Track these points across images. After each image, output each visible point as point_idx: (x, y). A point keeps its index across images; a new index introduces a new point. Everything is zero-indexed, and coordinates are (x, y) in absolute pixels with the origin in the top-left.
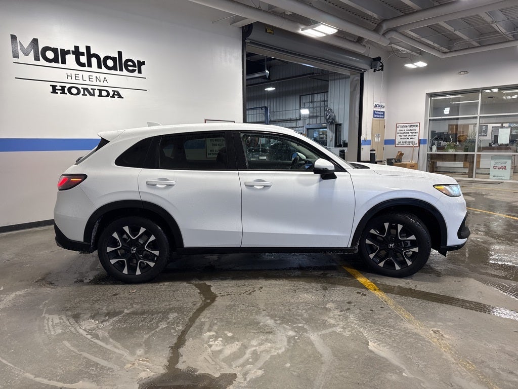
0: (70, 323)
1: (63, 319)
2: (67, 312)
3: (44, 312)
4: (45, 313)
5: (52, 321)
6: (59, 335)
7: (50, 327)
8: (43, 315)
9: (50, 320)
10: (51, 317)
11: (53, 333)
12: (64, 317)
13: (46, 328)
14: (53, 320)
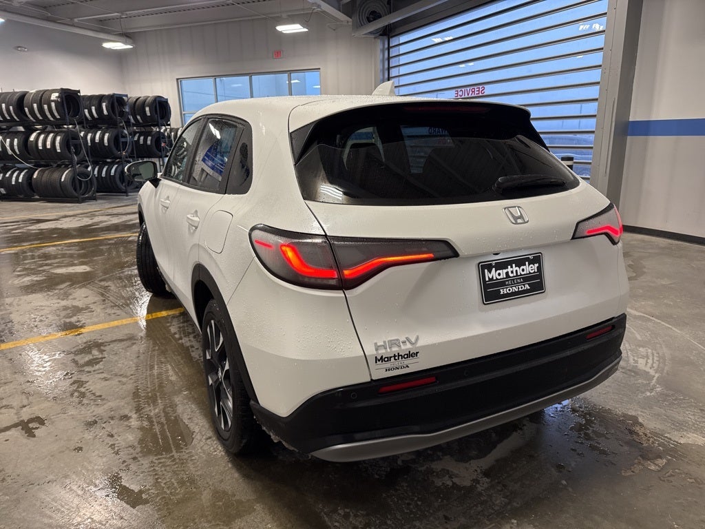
0: (627, 352)
1: (634, 360)
2: (625, 366)
3: (655, 379)
4: (654, 376)
5: (647, 362)
6: (643, 347)
7: (651, 358)
8: (657, 375)
9: (649, 365)
10: (647, 369)
11: (650, 351)
12: (631, 361)
13: (655, 358)
14: (646, 365)
